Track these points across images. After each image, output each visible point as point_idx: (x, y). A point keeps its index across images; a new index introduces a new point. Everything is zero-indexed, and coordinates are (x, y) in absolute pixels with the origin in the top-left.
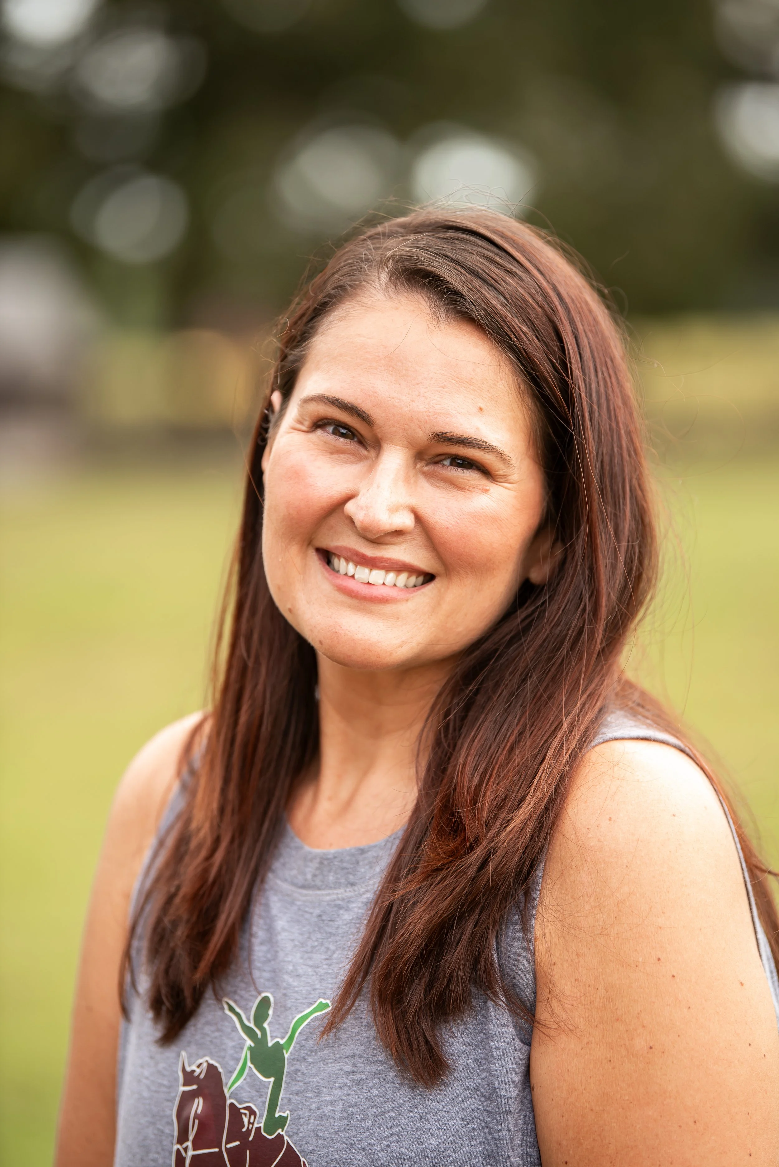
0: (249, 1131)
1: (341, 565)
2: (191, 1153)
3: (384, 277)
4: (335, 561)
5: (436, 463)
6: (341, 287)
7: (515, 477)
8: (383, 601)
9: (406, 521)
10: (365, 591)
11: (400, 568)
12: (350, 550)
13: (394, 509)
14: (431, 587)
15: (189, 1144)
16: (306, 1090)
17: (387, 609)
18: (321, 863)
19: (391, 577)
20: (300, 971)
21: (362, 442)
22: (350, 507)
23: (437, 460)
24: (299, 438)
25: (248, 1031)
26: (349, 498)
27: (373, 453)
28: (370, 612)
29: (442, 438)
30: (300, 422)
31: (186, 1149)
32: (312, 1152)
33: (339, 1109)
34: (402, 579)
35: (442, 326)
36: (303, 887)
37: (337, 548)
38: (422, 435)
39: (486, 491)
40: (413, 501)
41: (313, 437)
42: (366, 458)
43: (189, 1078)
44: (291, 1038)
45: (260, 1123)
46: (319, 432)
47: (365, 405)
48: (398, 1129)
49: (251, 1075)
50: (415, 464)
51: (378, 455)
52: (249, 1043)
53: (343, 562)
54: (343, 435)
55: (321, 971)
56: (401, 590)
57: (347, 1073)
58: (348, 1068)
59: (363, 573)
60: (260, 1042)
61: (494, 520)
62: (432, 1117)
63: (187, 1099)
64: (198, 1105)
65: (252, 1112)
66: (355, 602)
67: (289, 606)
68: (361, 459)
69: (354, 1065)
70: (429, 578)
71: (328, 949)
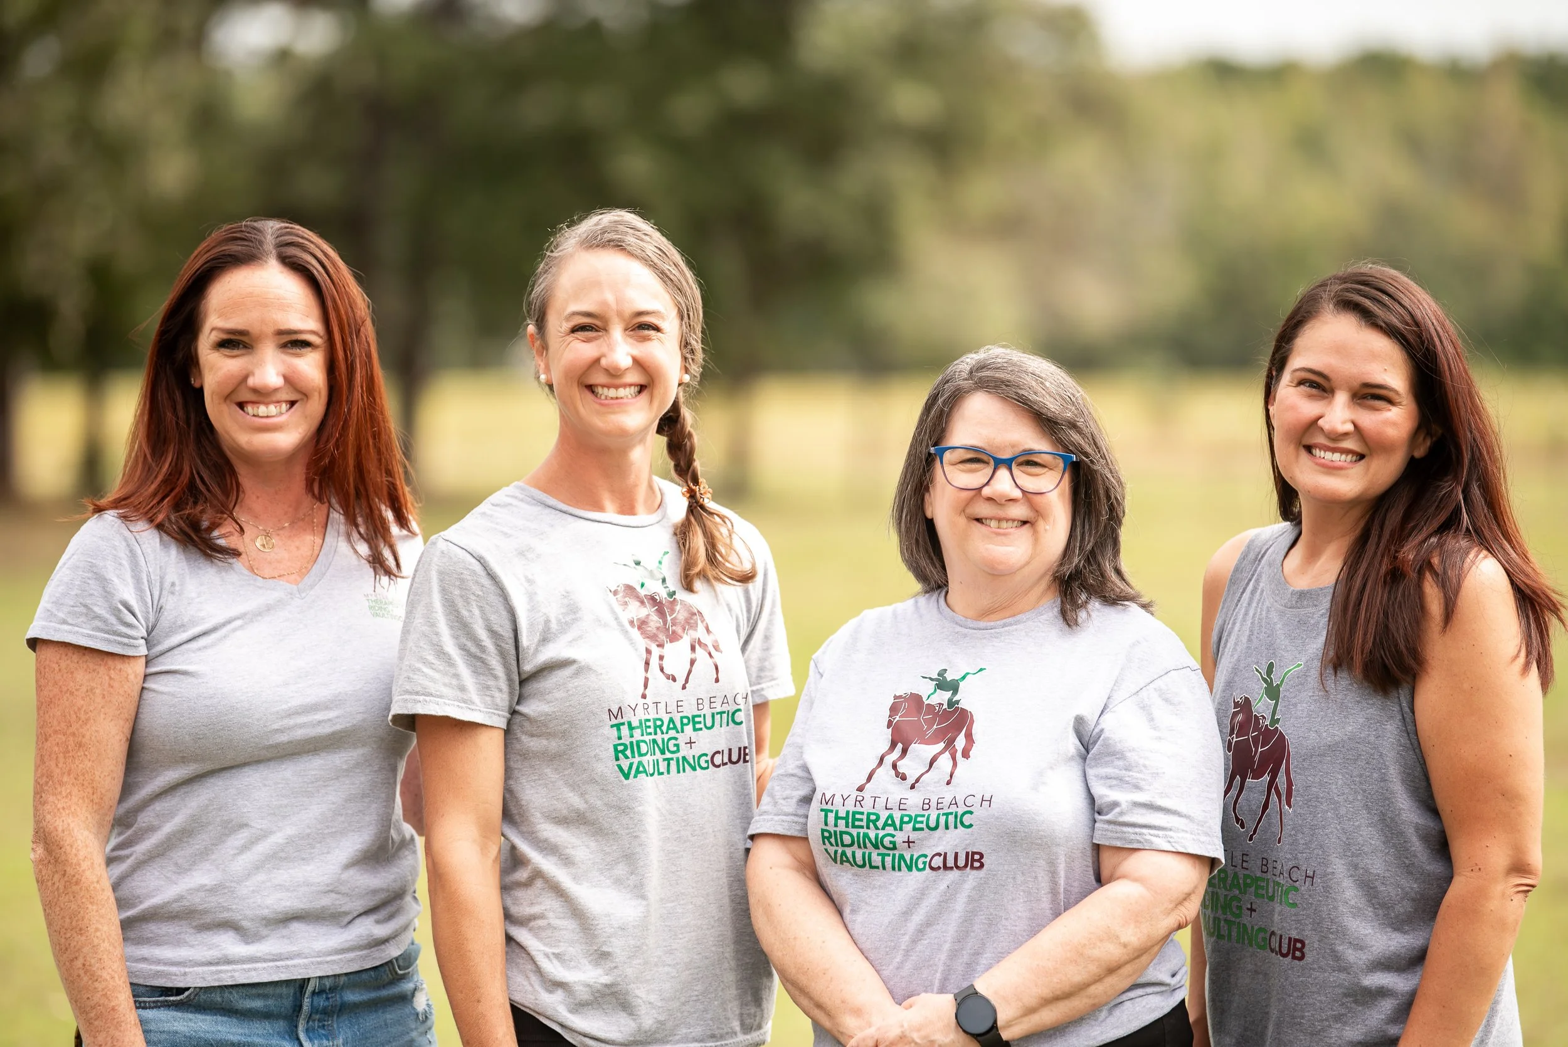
0: (1262, 727)
1: (1317, 452)
2: (1235, 740)
3: (1331, 306)
4: (1314, 451)
5: (1364, 398)
6: (1309, 312)
7: (1404, 403)
8: (1340, 468)
9: (1350, 427)
10: (1331, 464)
11: (1347, 452)
12: (1322, 444)
13: (1344, 422)
14: (1363, 462)
15: (1234, 735)
16: (1289, 705)
17: (1343, 472)
18: (1300, 595)
19: (1344, 457)
20: (1289, 649)
21: (1324, 390)
22: (1321, 422)
23: (1364, 397)
24: (1292, 390)
25: (1264, 680)
26: (1320, 417)
27: (1331, 395)
28: (1334, 475)
29: (1367, 385)
30: (1292, 382)
31: (1233, 739)
32: (1291, 734)
33: (1306, 713)
34: (1349, 457)
35: (1363, 329)
36: (1290, 608)
37: (1315, 444)
38: (1356, 384)
39: (1390, 410)
40: (1353, 417)
41: (1298, 388)
42: (1327, 398)
43: (1236, 705)
44: (1282, 681)
45: (1267, 722)
46: (1302, 386)
47: (1326, 372)
48: (1333, 722)
49: (1265, 701)
50: (1353, 399)
51: (1333, 396)
52: (1265, 685)
53: (1318, 450)
54: (1314, 387)
55: (1299, 649)
56: (1349, 463)
57: (1310, 696)
58: (1311, 694)
59: (1329, 455)
60: (1269, 684)
61: (1394, 424)
62: (1351, 717)
63: (1235, 714)
64: (1240, 717)
65: (1264, 717)
66: (1326, 470)
67: (1291, 475)
68: (1324, 398)
69: (1313, 693)
70: (1361, 457)
71: (1302, 638)
